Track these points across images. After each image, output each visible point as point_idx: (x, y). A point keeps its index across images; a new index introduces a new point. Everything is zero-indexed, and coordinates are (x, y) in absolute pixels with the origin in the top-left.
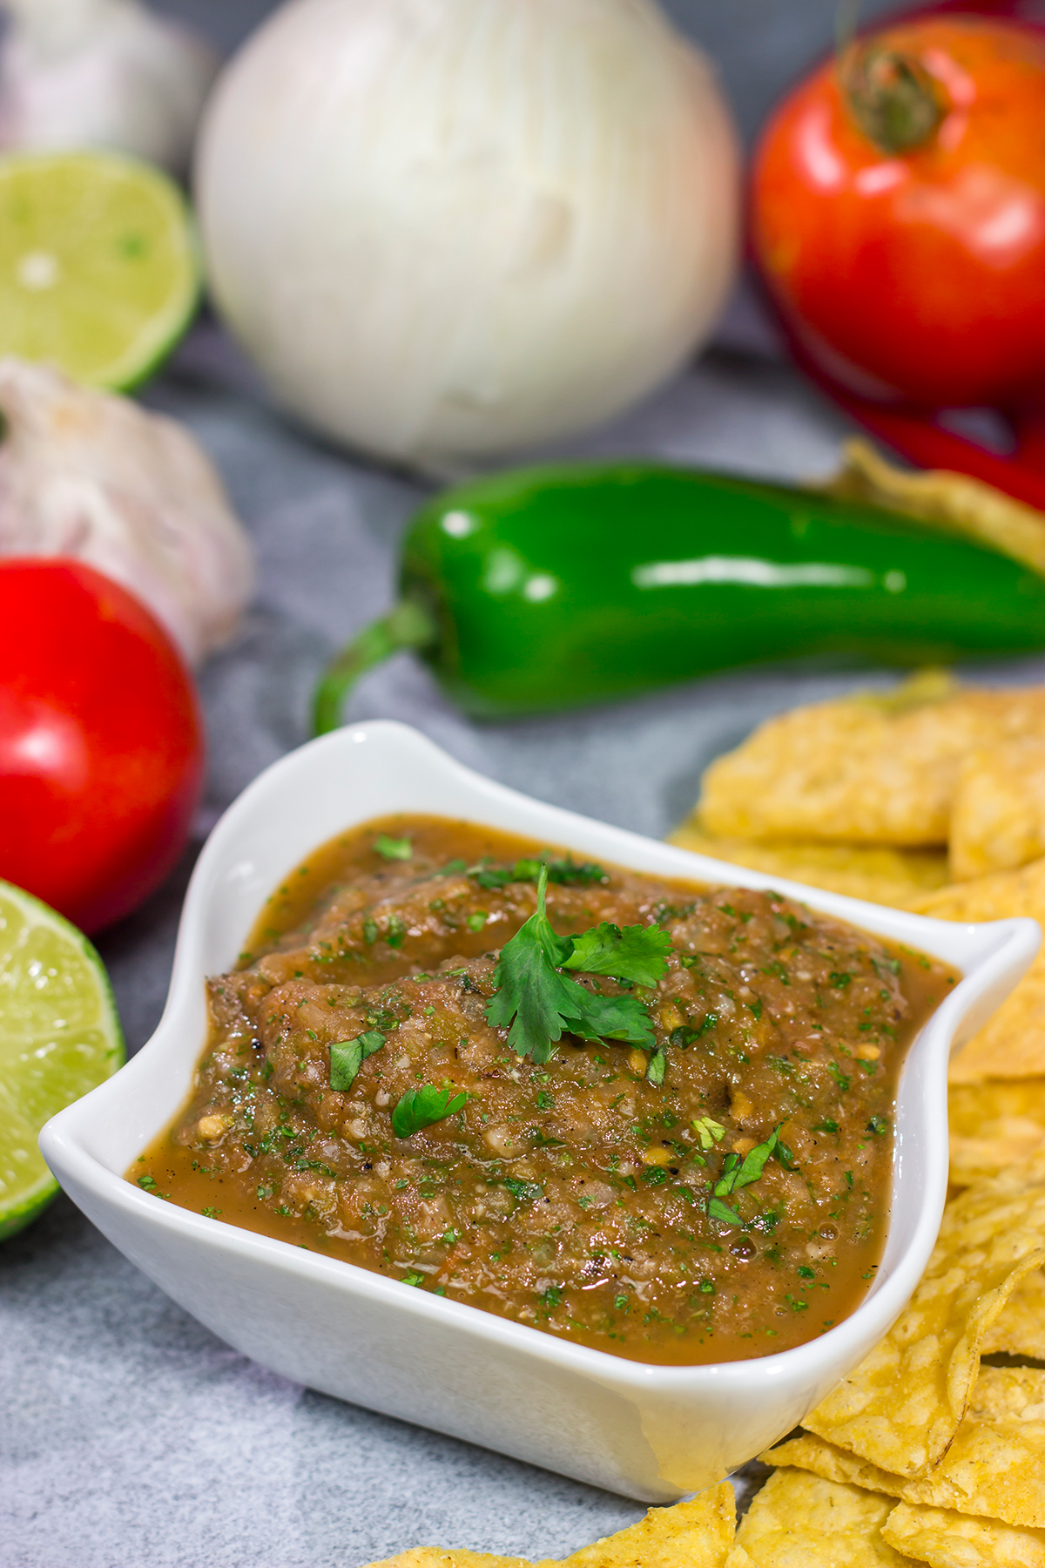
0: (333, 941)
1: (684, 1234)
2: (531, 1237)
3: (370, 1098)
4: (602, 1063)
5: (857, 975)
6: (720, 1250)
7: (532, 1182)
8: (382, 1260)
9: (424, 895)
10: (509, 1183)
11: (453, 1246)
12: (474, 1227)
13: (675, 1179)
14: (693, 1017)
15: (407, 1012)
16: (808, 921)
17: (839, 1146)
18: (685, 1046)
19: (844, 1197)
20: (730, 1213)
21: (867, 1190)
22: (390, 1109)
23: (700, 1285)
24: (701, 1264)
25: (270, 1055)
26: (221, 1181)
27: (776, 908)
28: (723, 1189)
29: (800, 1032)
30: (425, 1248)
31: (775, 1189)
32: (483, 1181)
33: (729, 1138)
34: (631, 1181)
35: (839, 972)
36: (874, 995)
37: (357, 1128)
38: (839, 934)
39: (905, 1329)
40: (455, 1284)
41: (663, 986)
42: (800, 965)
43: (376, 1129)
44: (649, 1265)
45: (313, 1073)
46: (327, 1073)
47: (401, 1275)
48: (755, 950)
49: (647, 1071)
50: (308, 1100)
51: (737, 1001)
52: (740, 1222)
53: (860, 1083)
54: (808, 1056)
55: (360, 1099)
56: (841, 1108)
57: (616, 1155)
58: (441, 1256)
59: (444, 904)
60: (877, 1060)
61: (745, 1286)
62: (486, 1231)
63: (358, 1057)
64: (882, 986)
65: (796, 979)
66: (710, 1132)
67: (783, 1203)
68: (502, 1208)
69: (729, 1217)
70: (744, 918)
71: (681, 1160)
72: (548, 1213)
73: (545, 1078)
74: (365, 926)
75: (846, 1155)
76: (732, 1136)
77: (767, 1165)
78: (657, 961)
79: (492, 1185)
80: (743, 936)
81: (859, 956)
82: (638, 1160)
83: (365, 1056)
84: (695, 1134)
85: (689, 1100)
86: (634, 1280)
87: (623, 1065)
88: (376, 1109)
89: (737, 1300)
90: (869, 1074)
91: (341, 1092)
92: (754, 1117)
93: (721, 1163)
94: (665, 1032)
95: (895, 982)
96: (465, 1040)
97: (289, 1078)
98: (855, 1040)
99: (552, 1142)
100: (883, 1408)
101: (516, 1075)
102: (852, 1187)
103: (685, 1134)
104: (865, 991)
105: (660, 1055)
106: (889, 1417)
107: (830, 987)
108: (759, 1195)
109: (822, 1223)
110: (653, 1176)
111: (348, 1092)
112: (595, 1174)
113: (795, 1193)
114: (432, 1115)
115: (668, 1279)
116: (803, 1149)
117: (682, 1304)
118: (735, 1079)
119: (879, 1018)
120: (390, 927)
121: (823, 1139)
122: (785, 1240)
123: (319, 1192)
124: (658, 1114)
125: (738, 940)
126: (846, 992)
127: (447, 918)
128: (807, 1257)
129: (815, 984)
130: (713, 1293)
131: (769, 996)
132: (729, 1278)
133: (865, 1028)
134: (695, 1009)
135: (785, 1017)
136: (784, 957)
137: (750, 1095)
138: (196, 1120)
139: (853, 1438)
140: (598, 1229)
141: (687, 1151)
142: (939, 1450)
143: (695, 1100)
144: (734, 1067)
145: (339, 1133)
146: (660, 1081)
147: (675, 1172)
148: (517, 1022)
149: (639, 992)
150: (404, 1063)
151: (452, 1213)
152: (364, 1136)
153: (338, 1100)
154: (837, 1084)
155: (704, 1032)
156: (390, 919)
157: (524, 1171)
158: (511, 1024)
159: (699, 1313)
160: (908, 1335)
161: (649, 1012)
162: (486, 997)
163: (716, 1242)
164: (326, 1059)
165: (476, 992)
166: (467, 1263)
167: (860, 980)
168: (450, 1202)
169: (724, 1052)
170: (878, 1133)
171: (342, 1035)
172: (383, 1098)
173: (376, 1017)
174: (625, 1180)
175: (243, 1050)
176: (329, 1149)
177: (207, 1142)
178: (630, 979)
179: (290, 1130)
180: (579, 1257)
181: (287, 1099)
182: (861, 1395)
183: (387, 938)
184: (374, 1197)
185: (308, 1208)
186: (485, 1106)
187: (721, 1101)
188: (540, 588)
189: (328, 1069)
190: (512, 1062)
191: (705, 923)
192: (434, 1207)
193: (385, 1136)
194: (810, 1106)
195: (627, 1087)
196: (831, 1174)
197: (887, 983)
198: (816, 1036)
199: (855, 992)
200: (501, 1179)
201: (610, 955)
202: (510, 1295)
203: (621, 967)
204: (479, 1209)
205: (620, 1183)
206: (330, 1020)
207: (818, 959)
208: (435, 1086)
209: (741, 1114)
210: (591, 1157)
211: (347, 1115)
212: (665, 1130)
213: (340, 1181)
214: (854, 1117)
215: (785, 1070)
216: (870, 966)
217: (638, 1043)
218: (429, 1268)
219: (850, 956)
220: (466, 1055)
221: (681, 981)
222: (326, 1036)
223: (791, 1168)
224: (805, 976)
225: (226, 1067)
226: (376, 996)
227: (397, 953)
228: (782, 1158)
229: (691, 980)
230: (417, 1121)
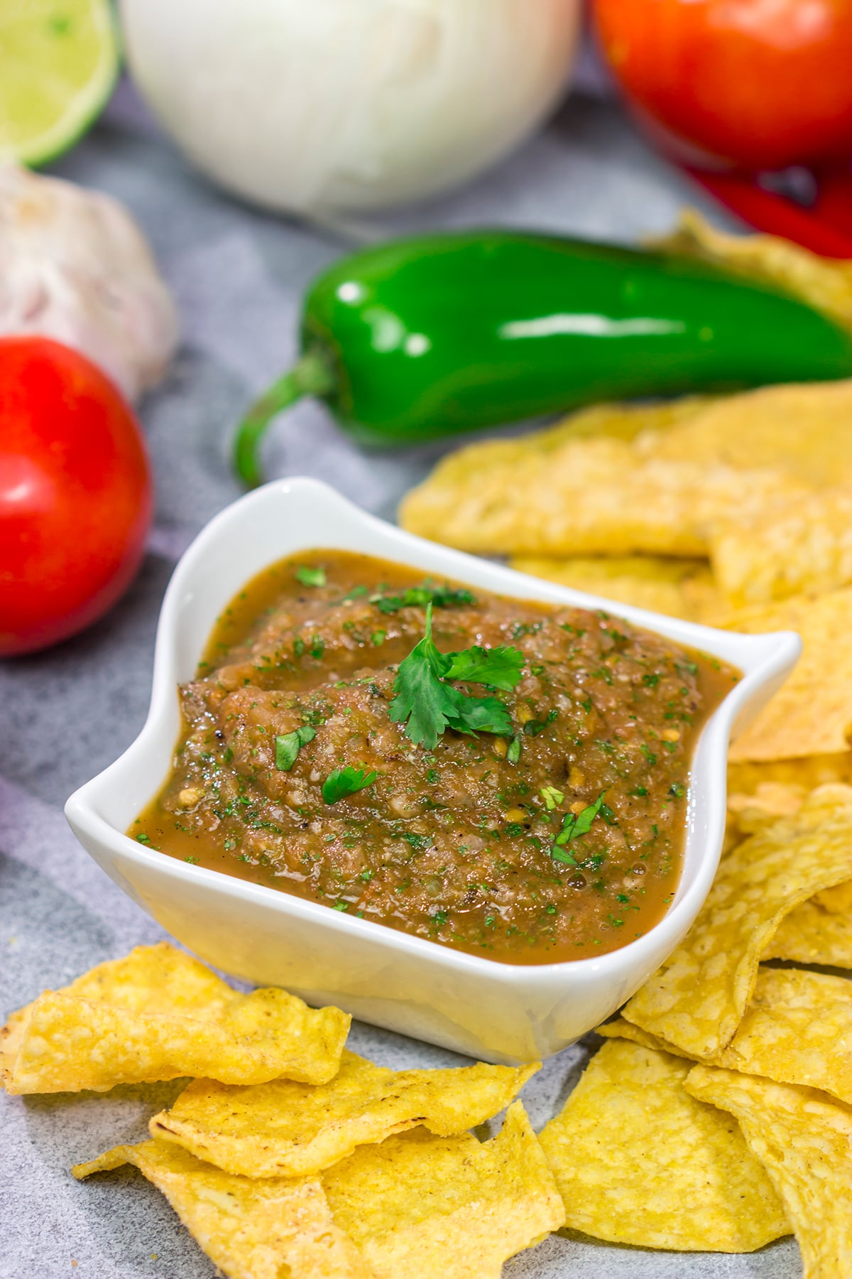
0: (271, 655)
1: (534, 872)
2: (424, 875)
3: (306, 775)
4: (474, 748)
5: (663, 676)
6: (560, 883)
7: (424, 836)
8: (316, 893)
9: (339, 617)
10: (408, 836)
11: (368, 882)
12: (383, 869)
13: (528, 832)
14: (540, 713)
15: (331, 712)
16: (627, 634)
18: (535, 734)
19: (651, 843)
20: (568, 856)
21: (669, 838)
22: (320, 783)
23: (547, 908)
24: (547, 893)
25: (230, 743)
26: (197, 837)
27: (604, 625)
28: (562, 839)
29: (620, 721)
30: (348, 884)
31: (600, 839)
32: (389, 836)
33: (566, 802)
34: (496, 834)
35: (650, 674)
36: (676, 692)
37: (297, 798)
38: (653, 643)
39: (703, 947)
40: (371, 909)
41: (518, 690)
42: (621, 670)
43: (310, 798)
44: (510, 894)
46: (274, 757)
47: (332, 904)
48: (588, 659)
49: (507, 753)
50: (260, 777)
51: (573, 699)
52: (575, 863)
53: (664, 759)
54: (625, 740)
55: (299, 776)
56: (649, 778)
57: (485, 815)
58: (360, 889)
59: (353, 625)
60: (677, 741)
61: (579, 909)
62: (392, 871)
63: (297, 746)
64: (683, 685)
65: (617, 681)
66: (553, 797)
67: (606, 849)
68: (403, 855)
69: (568, 859)
70: (579, 633)
71: (532, 818)
72: (437, 858)
73: (433, 760)
74: (295, 644)
75: (653, 812)
76: (569, 800)
77: (594, 821)
78: (514, 671)
79: (396, 838)
80: (578, 648)
81: (666, 661)
82: (501, 819)
83: (302, 745)
84: (542, 799)
85: (538, 774)
86: (499, 905)
87: (490, 750)
88: (311, 783)
89: (573, 919)
90: (671, 752)
91: (284, 771)
92: (586, 785)
93: (559, 820)
94: (520, 724)
95: (693, 681)
96: (374, 732)
97: (245, 761)
98: (661, 726)
99: (439, 806)
101: (411, 758)
102: (657, 836)
103: (535, 799)
104: (670, 688)
105: (516, 741)
106: (691, 1012)
107: (642, 686)
108: (589, 843)
109: (635, 863)
110: (511, 830)
111: (290, 771)
112: (470, 829)
114: (353, 788)
115: (523, 904)
116: (621, 809)
117: (534, 922)
118: (571, 758)
119: (680, 709)
120: (313, 643)
121: (636, 801)
122: (608, 875)
123: (270, 844)
124: (515, 785)
125: (575, 651)
126: (656, 690)
127: (356, 635)
128: (624, 888)
129: (633, 685)
130: (555, 914)
131: (597, 694)
132: (567, 903)
133: (669, 717)
134: (542, 706)
135: (609, 709)
136: (609, 663)
137: (581, 769)
138: (177, 792)
140: (473, 869)
141: (536, 811)
142: (728, 1037)
143: (542, 774)
144: (571, 749)
145: (283, 801)
146: (516, 761)
147: (527, 827)
148: (412, 718)
149: (500, 694)
150: (330, 750)
151: (367, 859)
152: (302, 803)
153: (281, 777)
154: (647, 760)
155: (549, 723)
156: (313, 637)
157: (418, 828)
158: (407, 720)
159: (546, 929)
160: (705, 952)
161: (507, 710)
162: (389, 700)
163: (558, 877)
164: (274, 746)
165: (381, 696)
166: (379, 894)
167: (665, 680)
168: (365, 850)
169: (563, 738)
170: (677, 796)
171: (283, 729)
172: (315, 776)
173: (308, 715)
174: (492, 833)
175: (209, 739)
176: (277, 813)
177: (185, 808)
178: (493, 685)
179: (247, 799)
180: (459, 889)
181: (244, 777)
182: (670, 997)
183: (312, 652)
184: (310, 847)
185: (263, 856)
186: (390, 780)
187: (561, 774)
188: (417, 345)
189: (274, 754)
190: (409, 749)
191: (550, 638)
192: (354, 855)
193: (317, 803)
194: (627, 777)
195: (492, 766)
196: (641, 827)
197: (686, 681)
198: (632, 725)
199: (662, 690)
200: (402, 834)
201: (479, 669)
202: (410, 915)
203: (487, 676)
204: (387, 856)
205: (487, 836)
206: (274, 720)
207: (634, 665)
208: (353, 767)
209: (576, 783)
210: (467, 817)
211: (289, 788)
212: (520, 796)
213: (286, 835)
214: (660, 785)
215: (608, 750)
216: (674, 669)
217: (500, 734)
218: (351, 899)
219: (659, 662)
220: (375, 744)
221: (532, 684)
222: (272, 730)
223: (612, 823)
224: (624, 678)
225: (197, 752)
226: (307, 699)
227: (318, 664)
228: (606, 816)
229: (539, 685)
230: (341, 793)
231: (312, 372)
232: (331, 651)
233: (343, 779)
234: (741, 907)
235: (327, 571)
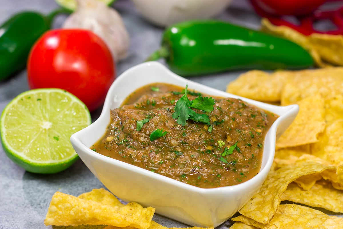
0: (140, 104)
1: (214, 164)
2: (179, 163)
3: (145, 133)
4: (198, 127)
5: (257, 115)
6: (222, 168)
7: (180, 152)
8: (146, 166)
9: (161, 95)
10: (175, 151)
11: (162, 164)
12: (167, 160)
13: (213, 153)
14: (219, 119)
15: (155, 115)
16: (247, 105)
17: (251, 149)
18: (217, 125)
19: (251, 159)
20: (225, 160)
21: (257, 158)
22: (149, 135)
23: (218, 175)
24: (218, 171)
25: (124, 125)
26: (111, 151)
27: (240, 101)
28: (224, 155)
29: (244, 125)
30: (155, 164)
31: (236, 156)
32: (169, 151)
33: (226, 145)
34: (203, 152)
35: (253, 114)
36: (261, 120)
37: (142, 139)
38: (253, 108)
39: (265, 193)
40: (162, 172)
41: (213, 112)
42: (244, 112)
43: (146, 139)
44: (206, 170)
45: (133, 127)
46: (136, 127)
47: (151, 170)
48: (234, 109)
49: (208, 129)
50: (131, 133)
51: (229, 117)
52: (227, 162)
53: (256, 136)
54: (245, 130)
55: (143, 133)
56: (252, 141)
57: (200, 147)
58: (159, 166)
59: (165, 98)
60: (261, 132)
61: (228, 176)
62: (169, 162)
63: (143, 123)
64: (263, 118)
65: (243, 115)
66: (222, 143)
67: (237, 159)
68: (173, 157)
69: (225, 161)
70: (232, 103)
71: (215, 149)
72: (184, 158)
73: (185, 129)
74: (147, 101)
75: (252, 151)
76: (227, 145)
77: (234, 151)
78: (211, 106)
79: (172, 152)
80: (232, 106)
81: (259, 112)
82: (205, 148)
83: (144, 123)
84: (218, 144)
85: (217, 137)
86: (203, 173)
87: (203, 128)
88: (146, 135)
89: (225, 178)
90: (259, 135)
91: (138, 131)
92: (232, 141)
93: (223, 150)
94: (213, 122)
95: (266, 118)
96: (167, 121)
97: (127, 129)
98: (256, 128)
99: (186, 143)
100: (259, 209)
101: (178, 129)
102: (253, 158)
103: (216, 144)
104: (259, 118)
105: (211, 127)
106: (260, 211)
107: (251, 117)
108: (232, 157)
109: (246, 164)
110: (208, 152)
111: (140, 131)
112: (195, 150)
113: (240, 157)
114: (159, 136)
115: (210, 173)
116: (242, 148)
117: (213, 179)
118: (228, 133)
119: (262, 124)
120: (153, 102)
121: (247, 147)
122: (237, 167)
123: (133, 153)
124: (210, 139)
125: (231, 107)
126: (254, 118)
127: (166, 101)
128: (242, 171)
129: (248, 116)
130: (220, 177)
131: (237, 118)
132: (224, 174)
133: (258, 126)
134: (220, 118)
135: (240, 122)
136: (241, 111)
137: (231, 136)
138: (106, 138)
139: (252, 216)
140: (195, 162)
141: (216, 147)
142: (271, 217)
143: (218, 137)
144: (228, 131)
145: (138, 140)
146: (211, 132)
147: (213, 151)
148: (179, 117)
149: (207, 113)
150: (153, 125)
151: (162, 157)
152: (143, 141)
153: (138, 133)
154: (251, 136)
155: (221, 123)
156: (153, 100)
157: (179, 149)
158: (178, 118)
159: (217, 181)
160: (265, 195)
161: (209, 118)
162: (172, 113)
163: (222, 167)
164: (136, 124)
165: (170, 111)
166: (165, 168)
167: (258, 116)
168: (162, 155)
169: (226, 127)
170: (260, 147)
171: (139, 119)
172: (148, 132)
173: (148, 116)
174: (202, 152)
175: (118, 124)
176: (135, 143)
177: (108, 142)
178: (205, 111)
179: (127, 140)
180: (190, 167)
181: (127, 134)
182: (254, 207)
183: (152, 104)
184: (145, 154)
185: (130, 156)
186: (171, 135)
187: (225, 138)
188: (192, 43)
189: (136, 126)
190: (177, 126)
191: (223, 103)
192: (158, 156)
193: (148, 141)
194: (245, 140)
195: (203, 132)
196: (249, 154)
197: (264, 117)
198: (247, 126)
199: (256, 119)
201: (201, 105)
202: (174, 175)
203: (203, 108)
204: (168, 157)
205: (200, 153)
206: (137, 116)
207: (248, 112)
208: (160, 129)
209: (229, 140)
210: (196, 147)
211: (139, 136)
212: (211, 142)
213: (137, 150)
214: (254, 143)
215: (239, 132)
216: (260, 114)
217: (206, 123)
218: (156, 169)
219: (256, 112)
220: (167, 124)
221: (217, 112)
222: (136, 119)
223: (239, 152)
224: (245, 114)
225: (113, 127)
226: (148, 112)
227: (154, 107)
228: (237, 150)
229: (219, 112)
230: (155, 137)
231: (163, 51)
232: (158, 104)
233: (156, 133)
234: (277, 183)
235: (160, 88)
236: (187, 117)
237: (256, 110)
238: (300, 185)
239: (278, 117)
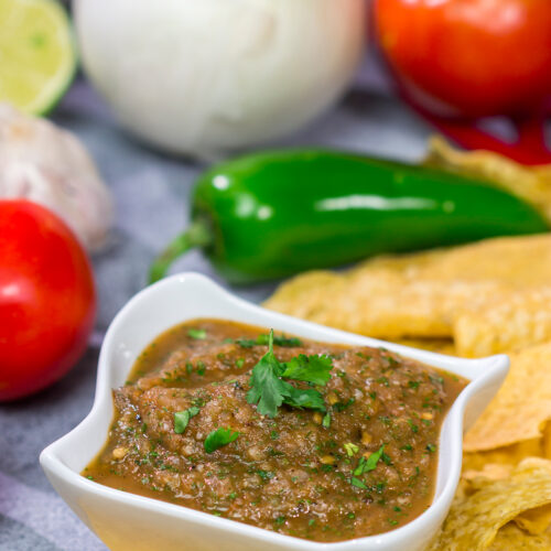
0: (172, 372)
1: (340, 493)
2: (270, 495)
3: (193, 436)
4: (301, 417)
5: (422, 383)
6: (357, 500)
7: (270, 471)
8: (201, 505)
9: (215, 350)
10: (259, 472)
11: (234, 500)
12: (244, 491)
13: (336, 469)
14: (343, 399)
15: (209, 398)
16: (399, 361)
17: (412, 456)
18: (339, 411)
19: (415, 478)
20: (361, 483)
21: (426, 475)
22: (202, 440)
23: (349, 514)
24: (348, 505)
25: (145, 421)
26: (124, 477)
27: (383, 354)
28: (358, 472)
29: (395, 407)
30: (221, 500)
31: (382, 474)
32: (247, 472)
34: (315, 470)
35: (413, 381)
36: (430, 391)
37: (188, 450)
38: (414, 366)
40: (236, 515)
41: (329, 385)
42: (394, 378)
43: (197, 449)
44: (324, 506)
45: (166, 427)
46: (173, 426)
47: (212, 512)
48: (373, 372)
49: (322, 422)
50: (165, 439)
51: (364, 392)
52: (366, 487)
53: (423, 429)
54: (398, 416)
55: (189, 437)
56: (413, 439)
57: (308, 459)
58: (228, 503)
59: (224, 355)
60: (431, 419)
61: (369, 515)
62: (249, 493)
63: (188, 417)
64: (434, 388)
65: (393, 385)
66: (352, 449)
67: (386, 480)
68: (256, 482)
69: (362, 485)
70: (368, 358)
71: (338, 461)
72: (278, 484)
73: (275, 425)
74: (187, 366)
75: (416, 459)
76: (362, 451)
77: (378, 463)
78: (326, 372)
79: (252, 473)
80: (367, 366)
81: (423, 375)
82: (318, 461)
83: (191, 417)
84: (345, 450)
85: (341, 435)
86: (318, 512)
87: (311, 420)
88: (197, 441)
89: (365, 520)
90: (427, 425)
91: (180, 434)
92: (373, 442)
93: (355, 462)
94: (330, 405)
95: (441, 387)
96: (237, 410)
97: (155, 430)
98: (420, 411)
99: (279, 453)
101: (261, 424)
102: (419, 474)
103: (340, 450)
104: (426, 389)
105: (328, 415)
107: (409, 388)
108: (375, 476)
109: (405, 488)
110: (325, 468)
111: (183, 434)
112: (299, 467)
114: (224, 442)
115: (333, 512)
116: (395, 457)
117: (340, 523)
118: (364, 427)
119: (432, 402)
120: (198, 366)
121: (405, 453)
122: (388, 496)
123: (172, 480)
124: (327, 442)
125: (365, 368)
126: (417, 390)
127: (226, 361)
128: (398, 503)
129: (402, 387)
130: (354, 518)
131: (380, 392)
132: (361, 512)
133: (425, 406)
134: (345, 395)
135: (387, 400)
136: (387, 375)
137: (370, 433)
138: (112, 451)
140: (301, 490)
141: (341, 457)
143: (345, 435)
144: (363, 421)
145: (179, 453)
146: (328, 426)
147: (336, 466)
148: (261, 401)
149: (317, 387)
150: (209, 419)
151: (233, 485)
152: (191, 453)
153: (178, 437)
154: (412, 429)
155: (348, 406)
156: (198, 362)
157: (265, 467)
158: (258, 402)
159: (347, 527)
161: (322, 397)
162: (246, 391)
163: (355, 497)
164: (172, 419)
165: (241, 388)
166: (240, 507)
167: (424, 385)
168: (232, 481)
169: (358, 414)
170: (432, 452)
171: (179, 408)
172: (200, 436)
173: (195, 401)
174: (313, 470)
175: (132, 420)
176: (175, 460)
177: (117, 460)
178: (313, 382)
179: (156, 453)
180: (292, 502)
181: (154, 439)
183: (197, 371)
184: (196, 479)
185: (166, 486)
186: (247, 438)
187: (357, 436)
188: (265, 213)
189: (173, 424)
190: (259, 418)
191: (349, 361)
192: (224, 482)
193: (201, 453)
194: (399, 439)
195: (313, 429)
196: (409, 467)
197: (436, 386)
198: (402, 408)
199: (421, 390)
200: (255, 470)
201: (304, 371)
202: (260, 520)
203: (308, 377)
204: (246, 484)
205: (310, 471)
206: (173, 403)
207: (402, 376)
208: (225, 430)
209: (366, 442)
210: (297, 461)
211: (183, 444)
212: (331, 448)
213: (181, 473)
214: (419, 444)
215: (386, 423)
216: (429, 379)
217: (317, 409)
218: (224, 509)
219: (419, 375)
220: (237, 416)
221: (337, 382)
222: (172, 409)
223: (389, 465)
224: (396, 383)
225: (124, 428)
226: (194, 393)
227: (202, 378)
228: (385, 460)
229: (341, 383)
230: (216, 446)
231: (198, 232)
232: (210, 371)
233: (217, 436)
234: (473, 526)
235: (207, 331)
236: (279, 400)
237: (420, 371)
238: (523, 525)
239: (466, 383)
